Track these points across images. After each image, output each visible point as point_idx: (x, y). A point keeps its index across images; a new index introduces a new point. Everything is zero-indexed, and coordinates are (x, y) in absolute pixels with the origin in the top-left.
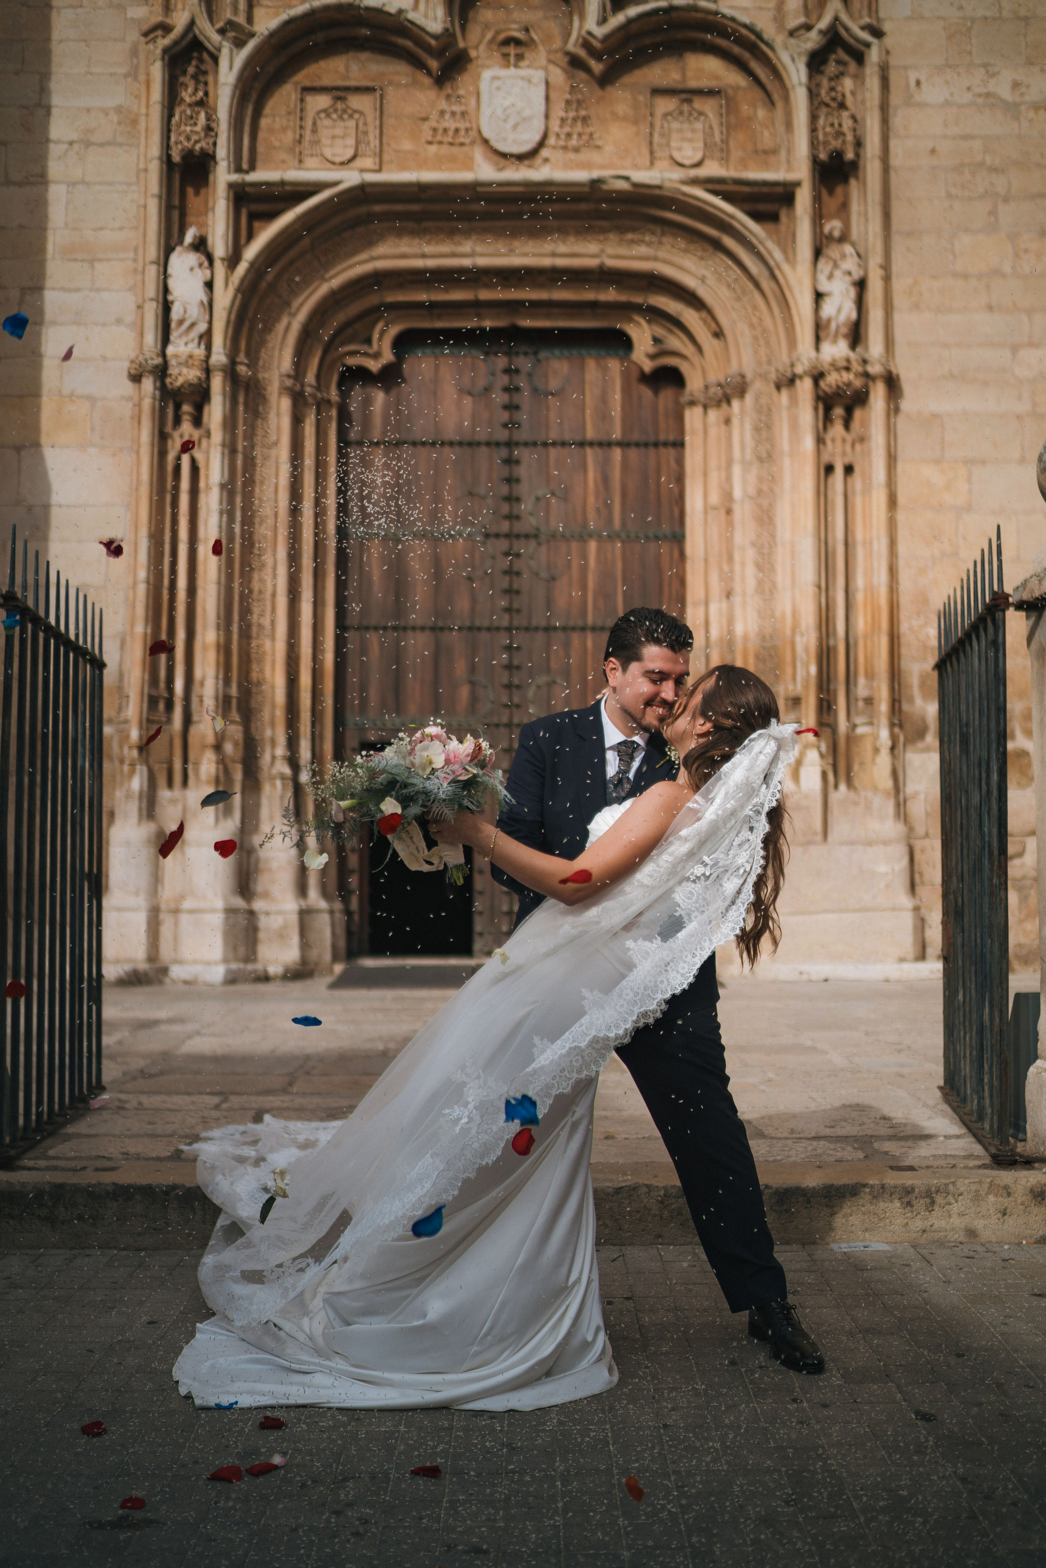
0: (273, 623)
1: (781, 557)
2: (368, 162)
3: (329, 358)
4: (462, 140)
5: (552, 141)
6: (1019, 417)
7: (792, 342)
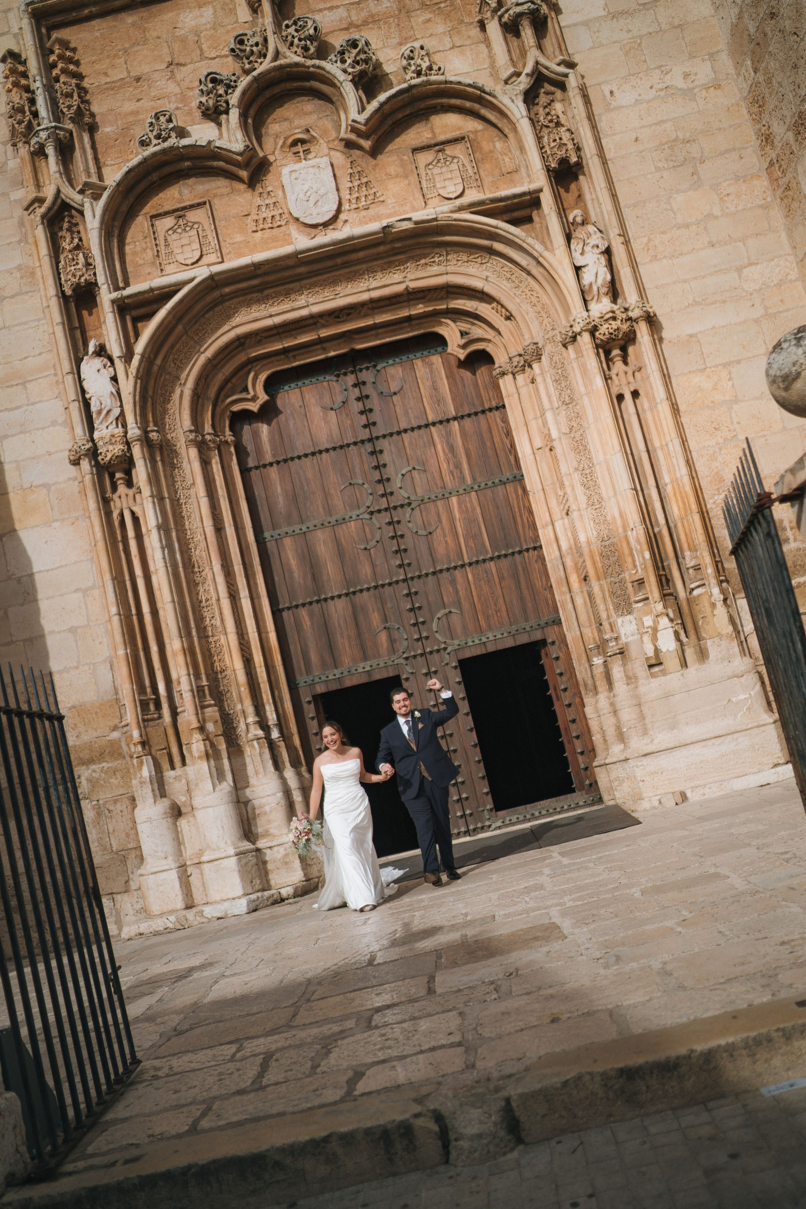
0: (222, 620)
1: (600, 472)
2: (213, 258)
3: (218, 410)
4: (279, 223)
5: (346, 206)
6: (756, 321)
7: (567, 310)
